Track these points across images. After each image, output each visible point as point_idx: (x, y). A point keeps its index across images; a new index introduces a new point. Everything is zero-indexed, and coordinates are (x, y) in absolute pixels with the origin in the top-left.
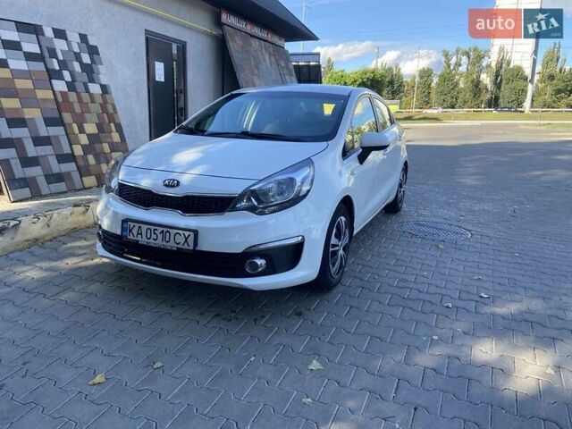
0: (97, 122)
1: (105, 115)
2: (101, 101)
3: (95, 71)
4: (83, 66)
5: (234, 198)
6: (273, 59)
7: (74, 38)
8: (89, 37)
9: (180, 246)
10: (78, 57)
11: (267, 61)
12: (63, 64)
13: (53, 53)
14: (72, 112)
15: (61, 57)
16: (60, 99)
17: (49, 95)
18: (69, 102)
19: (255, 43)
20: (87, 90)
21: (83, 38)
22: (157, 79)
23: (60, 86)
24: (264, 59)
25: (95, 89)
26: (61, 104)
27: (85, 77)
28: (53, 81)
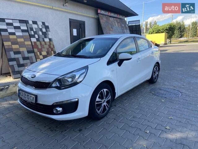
0: (47, 51)
1: (50, 49)
2: (49, 44)
3: (47, 34)
4: (43, 33)
5: (50, 83)
6: (119, 24)
7: (40, 24)
8: (45, 23)
9: (32, 101)
10: (41, 30)
11: (116, 25)
12: (35, 33)
13: (32, 29)
14: (38, 48)
15: (35, 30)
16: (33, 44)
17: (29, 43)
18: (37, 45)
19: (111, 19)
20: (44, 41)
21: (43, 23)
22: (74, 35)
23: (33, 40)
24: (115, 25)
25: (47, 40)
26: (34, 46)
27: (43, 36)
28: (31, 38)
